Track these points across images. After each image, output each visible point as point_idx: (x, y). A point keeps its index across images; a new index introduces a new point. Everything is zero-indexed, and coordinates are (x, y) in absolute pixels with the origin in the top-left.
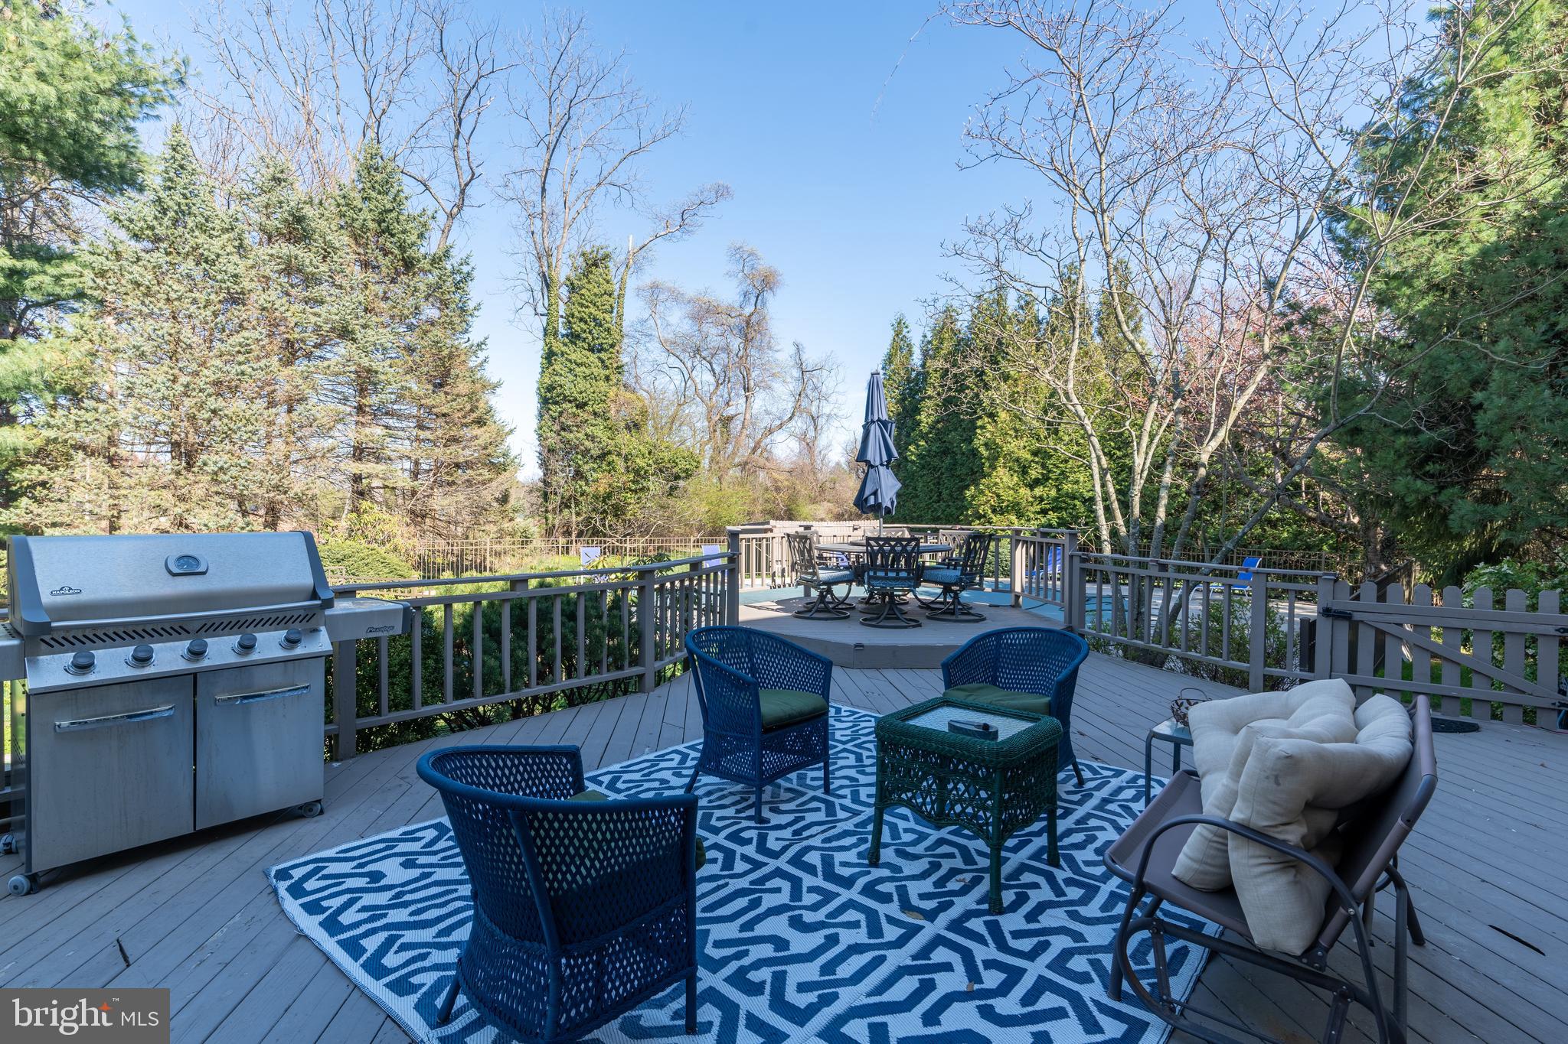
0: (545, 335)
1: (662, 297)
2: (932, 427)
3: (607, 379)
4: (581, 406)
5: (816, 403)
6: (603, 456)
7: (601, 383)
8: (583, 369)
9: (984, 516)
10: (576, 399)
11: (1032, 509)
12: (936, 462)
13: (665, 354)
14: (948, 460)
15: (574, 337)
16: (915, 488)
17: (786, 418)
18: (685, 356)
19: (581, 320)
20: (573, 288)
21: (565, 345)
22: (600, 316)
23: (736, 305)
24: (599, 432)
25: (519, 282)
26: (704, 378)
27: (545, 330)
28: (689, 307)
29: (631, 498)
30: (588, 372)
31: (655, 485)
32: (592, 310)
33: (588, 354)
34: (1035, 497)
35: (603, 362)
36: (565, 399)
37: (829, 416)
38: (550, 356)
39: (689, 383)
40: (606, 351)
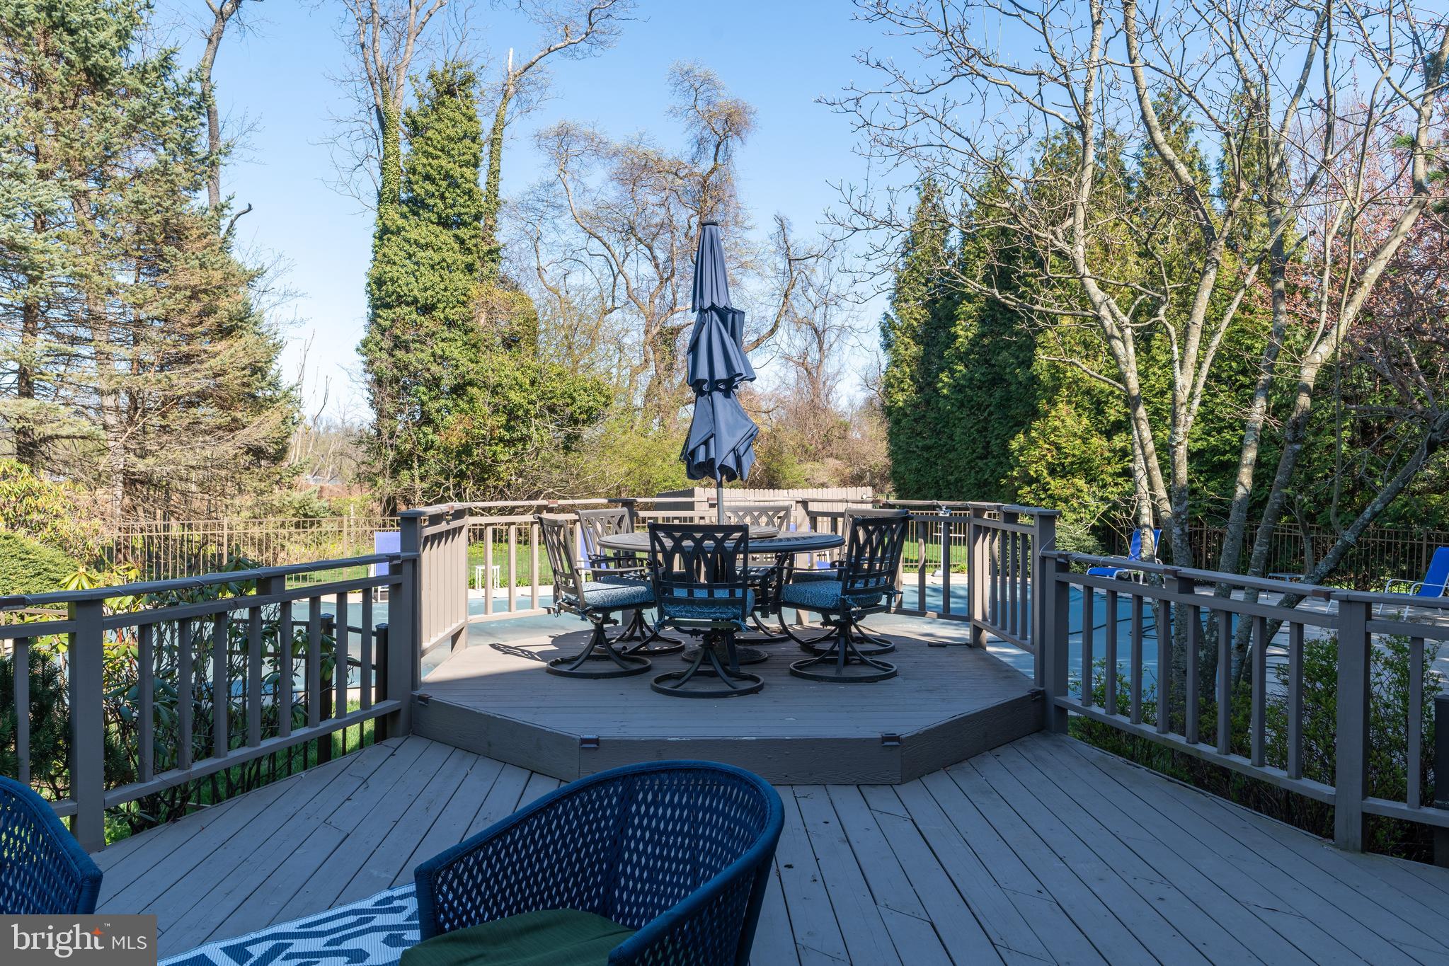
0: (380, 201)
1: (575, 148)
2: (974, 342)
3: (470, 268)
4: (427, 309)
5: (821, 309)
6: (459, 390)
7: (458, 275)
8: (430, 253)
9: (1037, 480)
10: (416, 301)
11: (1110, 469)
12: (982, 396)
13: (583, 235)
14: (998, 393)
15: (417, 205)
16: (951, 437)
17: (765, 331)
18: (612, 239)
19: (428, 177)
20: (416, 130)
21: (403, 216)
22: (457, 172)
23: (686, 159)
24: (454, 351)
25: (356, 126)
26: (640, 269)
27: (380, 195)
28: (616, 163)
29: (504, 454)
30: (437, 258)
31: (544, 433)
32: (444, 161)
33: (438, 229)
34: (1113, 451)
35: (462, 242)
36: (400, 300)
37: (842, 329)
38: (384, 233)
39: (620, 277)
40: (465, 224)
